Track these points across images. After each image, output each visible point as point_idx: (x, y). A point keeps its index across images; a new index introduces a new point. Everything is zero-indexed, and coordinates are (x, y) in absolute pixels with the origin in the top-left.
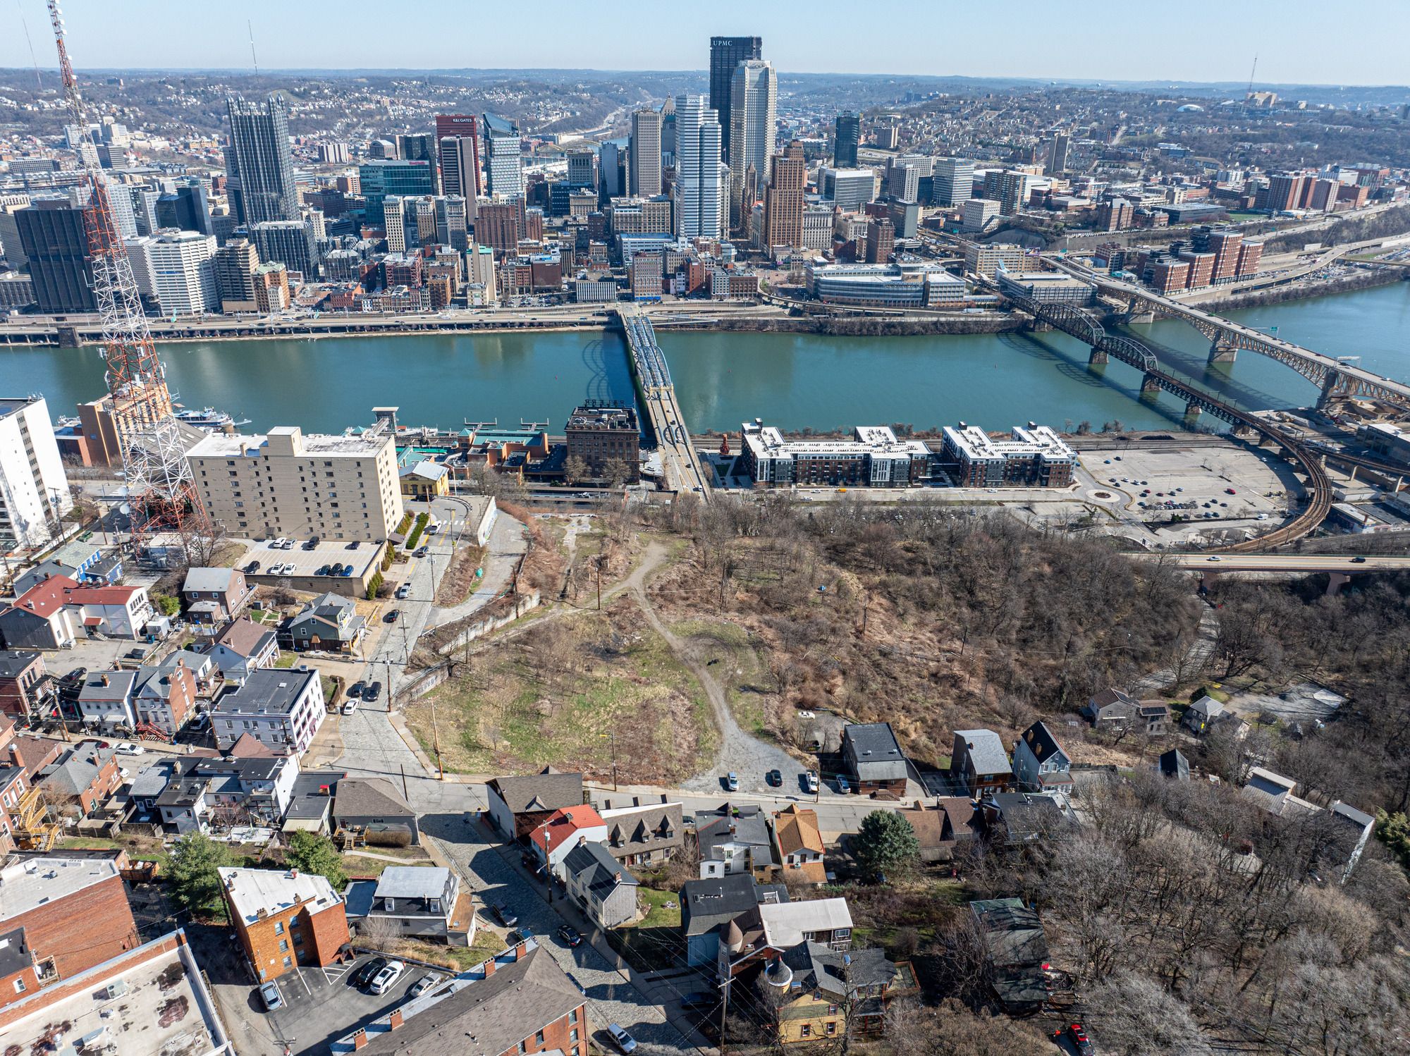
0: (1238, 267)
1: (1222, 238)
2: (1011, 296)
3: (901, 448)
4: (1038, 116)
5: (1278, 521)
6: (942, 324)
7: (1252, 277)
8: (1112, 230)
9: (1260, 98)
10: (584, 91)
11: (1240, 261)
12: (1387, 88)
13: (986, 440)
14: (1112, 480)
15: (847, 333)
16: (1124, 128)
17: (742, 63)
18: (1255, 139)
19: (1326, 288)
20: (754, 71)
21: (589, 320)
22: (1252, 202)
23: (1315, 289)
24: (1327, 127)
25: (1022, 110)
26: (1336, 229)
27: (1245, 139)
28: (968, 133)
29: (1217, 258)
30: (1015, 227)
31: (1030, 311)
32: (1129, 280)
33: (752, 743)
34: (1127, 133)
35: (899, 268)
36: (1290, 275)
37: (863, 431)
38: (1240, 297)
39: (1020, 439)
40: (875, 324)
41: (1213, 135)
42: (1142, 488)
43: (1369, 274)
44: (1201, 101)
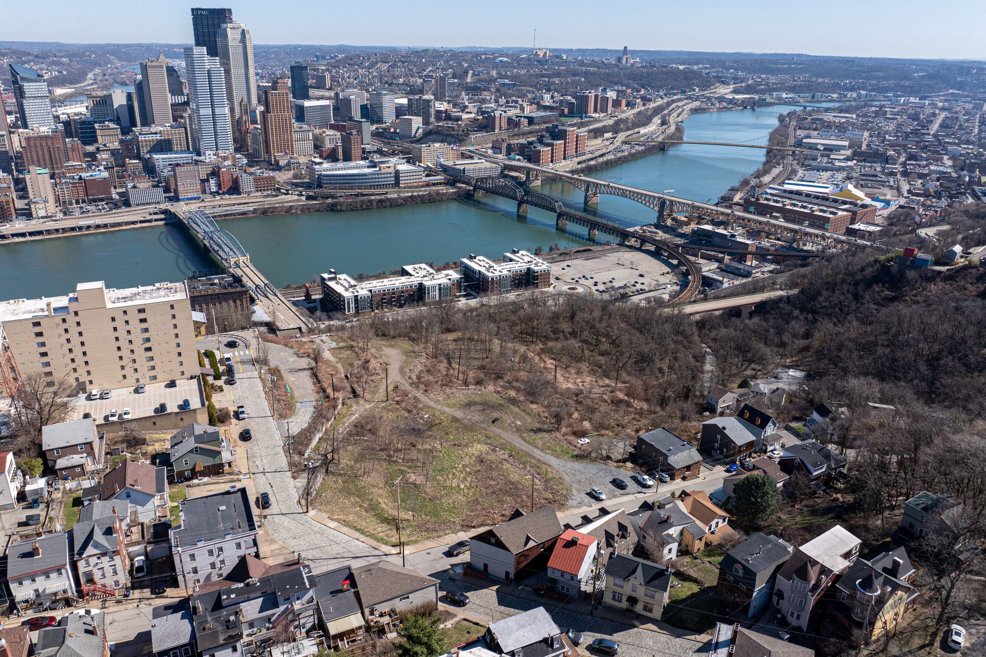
0: (577, 148)
1: (566, 131)
2: (453, 176)
3: (440, 276)
4: (415, 66)
5: (677, 288)
6: (415, 197)
7: (584, 154)
8: (497, 130)
9: (541, 54)
10: (62, 57)
11: (577, 145)
12: (597, 49)
13: (492, 264)
14: (573, 279)
15: (353, 208)
16: (471, 72)
17: (224, 26)
18: (549, 76)
19: (625, 157)
20: (234, 31)
21: (149, 218)
22: (566, 111)
23: (620, 158)
24: (584, 69)
25: (403, 62)
26: (617, 123)
27: (543, 76)
28: (375, 77)
29: (565, 143)
30: (436, 133)
31: (468, 184)
32: (519, 160)
33: (578, 465)
34: (473, 75)
35: (375, 163)
36: (604, 151)
37: (409, 268)
38: (584, 165)
39: (511, 260)
40: (371, 201)
41: (525, 75)
42: (593, 281)
43: (643, 148)
44: (507, 56)
